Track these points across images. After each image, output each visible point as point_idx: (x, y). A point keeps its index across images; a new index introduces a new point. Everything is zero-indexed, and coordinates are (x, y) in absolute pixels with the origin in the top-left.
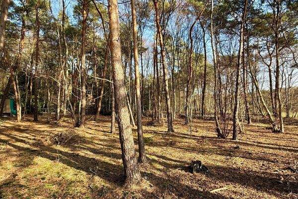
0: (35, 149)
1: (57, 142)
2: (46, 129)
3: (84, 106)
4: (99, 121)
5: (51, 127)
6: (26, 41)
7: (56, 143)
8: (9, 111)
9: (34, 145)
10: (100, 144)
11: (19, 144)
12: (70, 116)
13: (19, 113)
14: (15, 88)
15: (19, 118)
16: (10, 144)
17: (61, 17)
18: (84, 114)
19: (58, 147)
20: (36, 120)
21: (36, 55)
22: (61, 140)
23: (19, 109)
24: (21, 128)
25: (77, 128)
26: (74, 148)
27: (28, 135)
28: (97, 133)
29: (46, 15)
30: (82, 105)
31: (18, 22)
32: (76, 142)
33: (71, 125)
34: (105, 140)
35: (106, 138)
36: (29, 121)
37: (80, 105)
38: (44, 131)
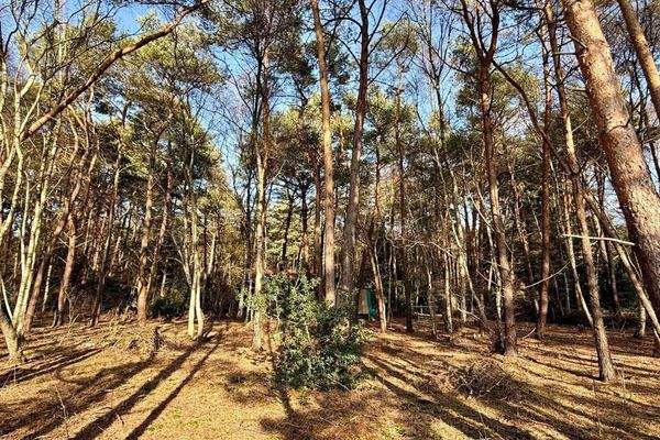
0: (427, 398)
1: (468, 391)
2: (432, 352)
3: (509, 303)
4: (548, 340)
5: (442, 349)
6: (382, 184)
7: (464, 390)
8: (366, 311)
9: (421, 387)
10: (579, 413)
11: (394, 381)
12: (477, 325)
13: (383, 316)
14: (374, 269)
15: (384, 325)
16: (380, 379)
17: (437, 123)
18: (511, 321)
19: (472, 403)
20: (410, 331)
21: (400, 207)
22: (473, 383)
23: (382, 307)
24: (392, 346)
25: (499, 356)
26: (511, 413)
27: (405, 363)
28: (556, 374)
29: (410, 130)
30: (503, 300)
31: (370, 156)
32: (511, 395)
33: (482, 348)
34: (592, 402)
35: (590, 394)
36: (398, 331)
37: (498, 300)
38: (430, 357)
